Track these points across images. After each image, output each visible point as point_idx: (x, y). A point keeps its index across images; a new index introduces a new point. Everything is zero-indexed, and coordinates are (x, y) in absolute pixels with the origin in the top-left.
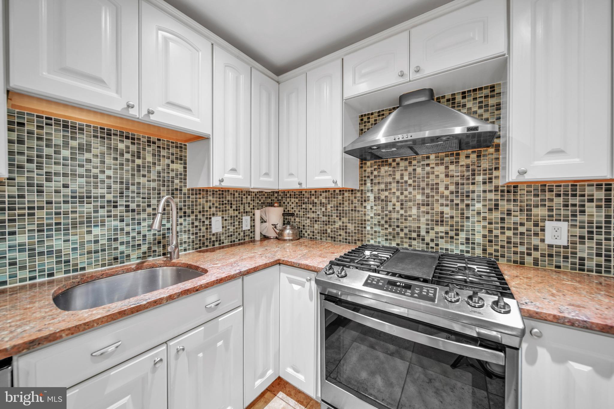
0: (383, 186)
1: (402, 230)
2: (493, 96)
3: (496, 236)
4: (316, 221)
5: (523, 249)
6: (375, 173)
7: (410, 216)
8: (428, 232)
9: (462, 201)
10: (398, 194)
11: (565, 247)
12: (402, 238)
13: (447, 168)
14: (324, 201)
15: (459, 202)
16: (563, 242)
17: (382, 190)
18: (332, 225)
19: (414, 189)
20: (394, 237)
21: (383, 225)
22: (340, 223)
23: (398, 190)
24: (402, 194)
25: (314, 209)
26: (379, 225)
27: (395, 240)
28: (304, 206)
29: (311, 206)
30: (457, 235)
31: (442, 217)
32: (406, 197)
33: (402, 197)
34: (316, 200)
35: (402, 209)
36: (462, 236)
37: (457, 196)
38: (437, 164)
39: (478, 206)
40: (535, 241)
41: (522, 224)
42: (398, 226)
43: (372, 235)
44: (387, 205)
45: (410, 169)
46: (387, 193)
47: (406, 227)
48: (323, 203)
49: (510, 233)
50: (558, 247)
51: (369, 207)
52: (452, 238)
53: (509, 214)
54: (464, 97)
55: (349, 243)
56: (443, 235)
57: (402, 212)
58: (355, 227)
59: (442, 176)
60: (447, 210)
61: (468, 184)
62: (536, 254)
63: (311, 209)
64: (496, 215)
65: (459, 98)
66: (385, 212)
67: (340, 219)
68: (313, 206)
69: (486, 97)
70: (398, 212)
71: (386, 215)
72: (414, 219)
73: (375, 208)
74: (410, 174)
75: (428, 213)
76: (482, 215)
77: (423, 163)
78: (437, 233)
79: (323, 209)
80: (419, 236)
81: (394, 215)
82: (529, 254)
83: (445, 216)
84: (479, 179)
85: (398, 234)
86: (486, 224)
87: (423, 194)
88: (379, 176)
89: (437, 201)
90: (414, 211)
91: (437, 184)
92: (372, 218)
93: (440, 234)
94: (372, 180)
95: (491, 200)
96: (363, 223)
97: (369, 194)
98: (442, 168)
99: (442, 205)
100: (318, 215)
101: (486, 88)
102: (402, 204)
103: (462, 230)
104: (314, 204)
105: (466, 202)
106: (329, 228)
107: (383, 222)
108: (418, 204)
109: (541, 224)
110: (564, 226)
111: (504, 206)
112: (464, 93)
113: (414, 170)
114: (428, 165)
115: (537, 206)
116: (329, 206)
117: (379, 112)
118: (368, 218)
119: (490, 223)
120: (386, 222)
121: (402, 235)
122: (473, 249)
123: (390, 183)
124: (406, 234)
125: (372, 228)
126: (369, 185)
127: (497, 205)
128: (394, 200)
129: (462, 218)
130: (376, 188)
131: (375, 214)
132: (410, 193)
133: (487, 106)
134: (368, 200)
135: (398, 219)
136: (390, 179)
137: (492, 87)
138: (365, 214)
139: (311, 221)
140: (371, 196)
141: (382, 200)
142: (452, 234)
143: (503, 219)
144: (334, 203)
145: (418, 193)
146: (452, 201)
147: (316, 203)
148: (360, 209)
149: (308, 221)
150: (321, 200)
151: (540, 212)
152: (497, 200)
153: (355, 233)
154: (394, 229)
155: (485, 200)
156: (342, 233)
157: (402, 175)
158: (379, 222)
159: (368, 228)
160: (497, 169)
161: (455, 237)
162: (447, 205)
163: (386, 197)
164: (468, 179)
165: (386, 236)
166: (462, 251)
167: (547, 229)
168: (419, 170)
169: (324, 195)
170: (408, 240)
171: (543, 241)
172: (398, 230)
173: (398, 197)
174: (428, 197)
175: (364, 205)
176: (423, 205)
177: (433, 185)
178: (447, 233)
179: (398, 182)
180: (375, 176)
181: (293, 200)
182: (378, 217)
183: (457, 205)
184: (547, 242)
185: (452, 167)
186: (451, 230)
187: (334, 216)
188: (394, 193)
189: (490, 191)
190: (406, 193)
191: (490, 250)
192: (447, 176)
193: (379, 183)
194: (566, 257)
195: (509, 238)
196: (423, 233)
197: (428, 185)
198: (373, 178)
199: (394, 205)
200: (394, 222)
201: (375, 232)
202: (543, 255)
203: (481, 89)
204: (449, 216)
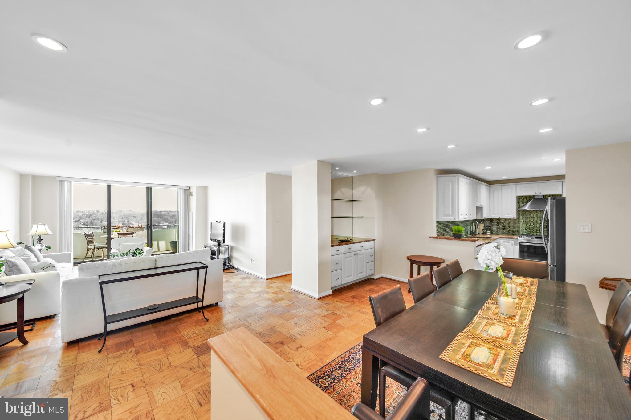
0: (526, 218)
4: (499, 228)
6: (524, 214)
7: (536, 226)
14: (502, 222)
19: (538, 219)
20: (531, 232)
21: (527, 229)
22: (510, 229)
23: (532, 219)
28: (493, 224)
29: (496, 223)
33: (533, 221)
34: (499, 221)
42: (532, 229)
43: (523, 232)
45: (536, 214)
46: (528, 220)
47: (535, 230)
51: (521, 224)
55: (513, 234)
57: (534, 225)
58: (516, 230)
67: (509, 227)
70: (532, 225)
71: (528, 226)
72: (538, 227)
73: (523, 224)
74: (536, 215)
77: (540, 212)
79: (502, 224)
81: (531, 226)
85: (532, 231)
90: (538, 225)
94: (522, 216)
96: (519, 229)
97: (521, 220)
100: (500, 226)
102: (533, 223)
104: (497, 223)
106: (505, 230)
113: (538, 214)
116: (505, 224)
117: (522, 197)
118: (521, 227)
120: (528, 228)
121: (533, 232)
123: (529, 217)
125: (523, 230)
126: (521, 217)
128: (531, 222)
130: (524, 219)
131: (524, 226)
132: (536, 220)
134: (521, 222)
135: (532, 227)
136: (529, 216)
138: (520, 226)
141: (527, 222)
144: (507, 223)
148: (518, 225)
149: (495, 228)
153: (516, 232)
157: (534, 215)
159: (521, 230)
163: (528, 221)
165: (528, 232)
168: (539, 214)
169: (502, 220)
170: (536, 233)
173: (532, 221)
175: (519, 223)
179: (532, 217)
180: (524, 215)
181: (487, 221)
187: (507, 227)
188: (531, 220)
193: (525, 217)
196: (541, 231)
197: (542, 218)
199: (531, 223)
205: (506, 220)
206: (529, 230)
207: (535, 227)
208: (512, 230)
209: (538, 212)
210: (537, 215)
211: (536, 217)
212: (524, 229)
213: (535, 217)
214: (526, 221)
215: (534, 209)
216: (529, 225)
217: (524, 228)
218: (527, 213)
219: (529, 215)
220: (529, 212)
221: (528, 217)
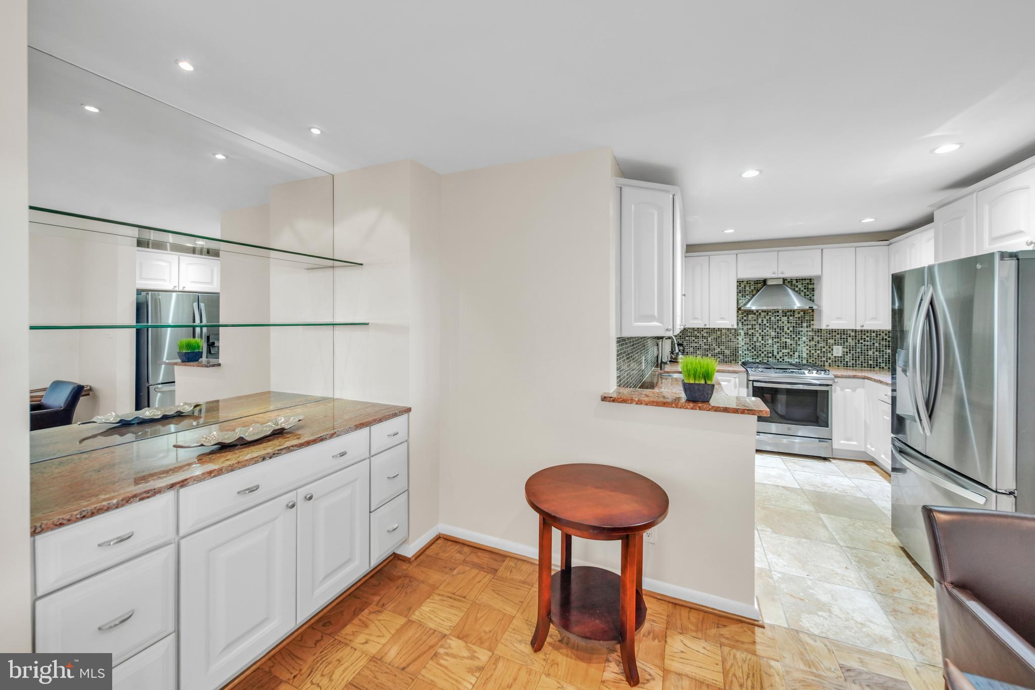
1: (763, 353)
2: (811, 284)
3: (813, 354)
4: (698, 349)
5: (824, 359)
6: (745, 318)
7: (768, 344)
8: (778, 353)
9: (796, 336)
10: (760, 331)
11: (841, 357)
12: (763, 357)
13: (788, 318)
14: (705, 335)
15: (794, 336)
16: (840, 355)
17: (750, 329)
18: (712, 351)
19: (770, 329)
20: (758, 357)
21: (750, 350)
22: (719, 350)
23: (760, 329)
24: (763, 331)
25: (696, 340)
26: (748, 350)
27: (758, 359)
28: (687, 338)
29: (693, 338)
30: (794, 354)
31: (786, 344)
32: (765, 333)
33: (762, 333)
34: (698, 334)
35: (763, 340)
36: (797, 354)
37: (794, 333)
38: (783, 316)
39: (804, 339)
40: (829, 355)
41: (824, 347)
42: (760, 351)
43: (743, 356)
44: (753, 338)
45: (768, 317)
46: (753, 331)
47: (765, 351)
48: (705, 336)
49: (818, 352)
50: (838, 357)
51: (740, 339)
52: (791, 355)
53: (818, 343)
54: (797, 282)
55: (726, 362)
56: (787, 354)
57: (763, 342)
58: (731, 352)
59: (786, 322)
60: (788, 341)
61: (799, 327)
62: (830, 361)
63: (694, 340)
64: (813, 343)
65: (794, 282)
66: (752, 342)
67: (719, 347)
68: (696, 338)
69: (808, 284)
70: (760, 342)
71: (753, 344)
72: (770, 346)
73: (744, 339)
74: (767, 320)
75: (778, 342)
76: (806, 343)
77: (775, 314)
78: (783, 353)
79: (705, 341)
80: (773, 355)
81: (758, 344)
82: (827, 361)
83: (787, 344)
84: (805, 325)
85: (760, 355)
86: (808, 347)
87: (775, 331)
88: (748, 320)
89: (783, 336)
90: (770, 341)
91: (783, 327)
92: (743, 346)
93: (785, 354)
94: (742, 322)
95: (810, 336)
96: (736, 350)
97: (740, 331)
98: (785, 318)
99: (786, 338)
100: (700, 344)
101: (808, 279)
102: (762, 338)
103: (796, 351)
104: (697, 337)
105: (798, 337)
106: (710, 353)
107: (750, 348)
108: (773, 337)
109: (831, 347)
110: (840, 348)
111: (816, 339)
112: (797, 280)
113: (770, 318)
114: (778, 316)
115: (830, 339)
116: (709, 339)
117: (747, 281)
118: (740, 346)
119: (810, 347)
120: (753, 348)
121: (763, 355)
122: (802, 360)
123: (755, 325)
124: (765, 355)
125: (743, 352)
126: (740, 325)
127: (813, 338)
128: (758, 335)
129: (796, 345)
130: (745, 328)
131: (745, 344)
132: (768, 331)
133: (808, 288)
134: (740, 335)
135: (760, 346)
136: (754, 323)
137: (811, 279)
138: (738, 344)
139: (694, 349)
140: (742, 333)
141: (750, 335)
143: (816, 345)
144: (714, 336)
145: (773, 331)
146: (791, 336)
147: (698, 336)
148: (734, 341)
149: (691, 349)
150: (703, 335)
151: (831, 341)
152: (813, 336)
153: (731, 356)
154: (758, 352)
155: (807, 336)
156: (721, 356)
157: (762, 320)
158: (748, 348)
159: (740, 352)
160: (813, 320)
161: (793, 355)
162: (788, 338)
163: (753, 333)
164: (799, 325)
165: (753, 356)
166: (796, 362)
167: (834, 349)
168: (773, 318)
169: (705, 331)
170: (766, 358)
171: (832, 355)
172: (760, 352)
173: (760, 333)
174: (778, 333)
175: (737, 338)
176: (775, 338)
177: (780, 327)
178: (788, 353)
179: (760, 325)
180: (745, 320)
182: (747, 345)
183: (794, 338)
184: (834, 355)
185: (791, 318)
186: (791, 352)
187: (714, 345)
188: (758, 331)
189: (810, 331)
190: (765, 331)
191: (810, 361)
192: (788, 322)
193: (747, 325)
194: (841, 362)
195: (818, 354)
196: (775, 353)
197: (778, 327)
198: (743, 321)
199: (758, 338)
200: (758, 348)
201: (745, 354)
202: (832, 361)
203: (805, 279)
204: (789, 344)
205: (713, 331)
206: (755, 353)
207: (765, 346)
208: (722, 353)
209: (770, 314)
210: (769, 321)
211: (768, 325)
212: (745, 350)
213: (765, 325)
214: (750, 333)
215: (764, 308)
216: (755, 342)
217: (745, 347)
218: (750, 316)
219: (755, 320)
220: (755, 314)
221: (752, 325)
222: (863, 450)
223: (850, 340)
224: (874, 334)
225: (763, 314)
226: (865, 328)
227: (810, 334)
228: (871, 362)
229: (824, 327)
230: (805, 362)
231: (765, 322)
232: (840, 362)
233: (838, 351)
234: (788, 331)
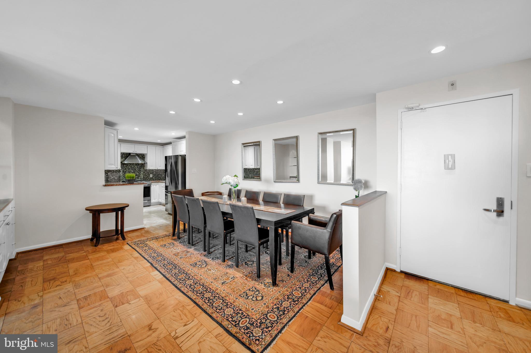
0: (124, 169)
2: (144, 156)
3: (144, 177)
5: (148, 178)
6: (123, 166)
9: (140, 172)
10: (128, 170)
22: (113, 177)
36: (140, 177)
39: (142, 172)
46: (125, 170)
49: (146, 176)
51: (121, 173)
53: (146, 174)
59: (136, 167)
62: (149, 179)
64: (144, 174)
65: (139, 155)
73: (123, 173)
78: (136, 177)
84: (142, 168)
87: (133, 170)
97: (121, 170)
98: (136, 166)
99: (136, 172)
109: (149, 175)
114: (134, 165)
115: (149, 172)
116: (109, 174)
117: (124, 153)
118: (121, 176)
128: (127, 172)
129: (140, 174)
130: (123, 169)
136: (126, 168)
137: (144, 154)
142: (138, 177)
146: (138, 172)
148: (119, 174)
156: (114, 180)
159: (121, 178)
160: (144, 167)
164: (140, 168)
166: (140, 180)
168: (132, 166)
177: (135, 169)
179: (128, 168)
185: (138, 166)
190: (130, 170)
191: (144, 179)
203: (142, 154)
204: (138, 174)
208: (114, 179)
209: (131, 165)
210: (131, 167)
211: (131, 168)
214: (124, 171)
215: (130, 163)
220: (126, 165)
222: (158, 201)
223: (154, 173)
224: (160, 171)
225: (129, 165)
226: (158, 169)
227: (144, 171)
228: (159, 178)
229: (148, 169)
230: (142, 180)
231: (130, 167)
232: (152, 179)
233: (151, 176)
234: (137, 170)
